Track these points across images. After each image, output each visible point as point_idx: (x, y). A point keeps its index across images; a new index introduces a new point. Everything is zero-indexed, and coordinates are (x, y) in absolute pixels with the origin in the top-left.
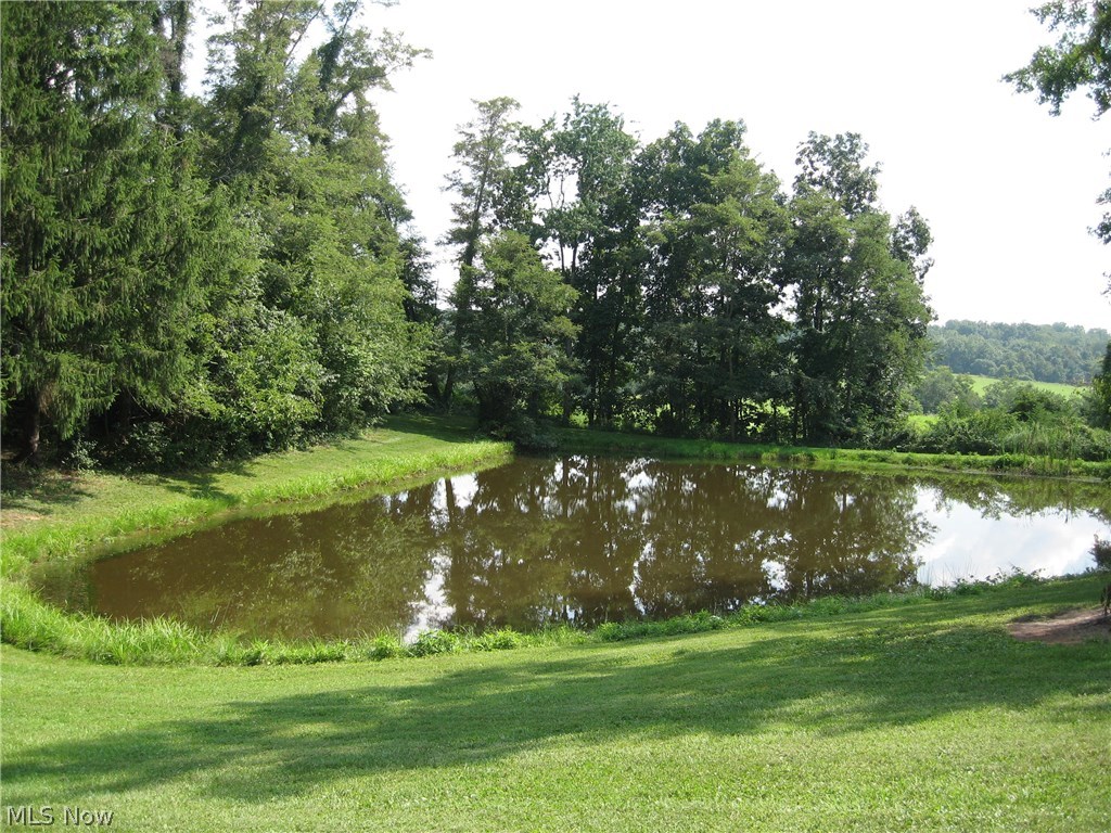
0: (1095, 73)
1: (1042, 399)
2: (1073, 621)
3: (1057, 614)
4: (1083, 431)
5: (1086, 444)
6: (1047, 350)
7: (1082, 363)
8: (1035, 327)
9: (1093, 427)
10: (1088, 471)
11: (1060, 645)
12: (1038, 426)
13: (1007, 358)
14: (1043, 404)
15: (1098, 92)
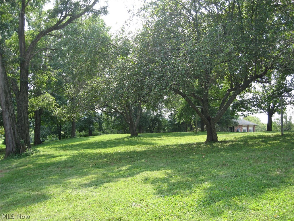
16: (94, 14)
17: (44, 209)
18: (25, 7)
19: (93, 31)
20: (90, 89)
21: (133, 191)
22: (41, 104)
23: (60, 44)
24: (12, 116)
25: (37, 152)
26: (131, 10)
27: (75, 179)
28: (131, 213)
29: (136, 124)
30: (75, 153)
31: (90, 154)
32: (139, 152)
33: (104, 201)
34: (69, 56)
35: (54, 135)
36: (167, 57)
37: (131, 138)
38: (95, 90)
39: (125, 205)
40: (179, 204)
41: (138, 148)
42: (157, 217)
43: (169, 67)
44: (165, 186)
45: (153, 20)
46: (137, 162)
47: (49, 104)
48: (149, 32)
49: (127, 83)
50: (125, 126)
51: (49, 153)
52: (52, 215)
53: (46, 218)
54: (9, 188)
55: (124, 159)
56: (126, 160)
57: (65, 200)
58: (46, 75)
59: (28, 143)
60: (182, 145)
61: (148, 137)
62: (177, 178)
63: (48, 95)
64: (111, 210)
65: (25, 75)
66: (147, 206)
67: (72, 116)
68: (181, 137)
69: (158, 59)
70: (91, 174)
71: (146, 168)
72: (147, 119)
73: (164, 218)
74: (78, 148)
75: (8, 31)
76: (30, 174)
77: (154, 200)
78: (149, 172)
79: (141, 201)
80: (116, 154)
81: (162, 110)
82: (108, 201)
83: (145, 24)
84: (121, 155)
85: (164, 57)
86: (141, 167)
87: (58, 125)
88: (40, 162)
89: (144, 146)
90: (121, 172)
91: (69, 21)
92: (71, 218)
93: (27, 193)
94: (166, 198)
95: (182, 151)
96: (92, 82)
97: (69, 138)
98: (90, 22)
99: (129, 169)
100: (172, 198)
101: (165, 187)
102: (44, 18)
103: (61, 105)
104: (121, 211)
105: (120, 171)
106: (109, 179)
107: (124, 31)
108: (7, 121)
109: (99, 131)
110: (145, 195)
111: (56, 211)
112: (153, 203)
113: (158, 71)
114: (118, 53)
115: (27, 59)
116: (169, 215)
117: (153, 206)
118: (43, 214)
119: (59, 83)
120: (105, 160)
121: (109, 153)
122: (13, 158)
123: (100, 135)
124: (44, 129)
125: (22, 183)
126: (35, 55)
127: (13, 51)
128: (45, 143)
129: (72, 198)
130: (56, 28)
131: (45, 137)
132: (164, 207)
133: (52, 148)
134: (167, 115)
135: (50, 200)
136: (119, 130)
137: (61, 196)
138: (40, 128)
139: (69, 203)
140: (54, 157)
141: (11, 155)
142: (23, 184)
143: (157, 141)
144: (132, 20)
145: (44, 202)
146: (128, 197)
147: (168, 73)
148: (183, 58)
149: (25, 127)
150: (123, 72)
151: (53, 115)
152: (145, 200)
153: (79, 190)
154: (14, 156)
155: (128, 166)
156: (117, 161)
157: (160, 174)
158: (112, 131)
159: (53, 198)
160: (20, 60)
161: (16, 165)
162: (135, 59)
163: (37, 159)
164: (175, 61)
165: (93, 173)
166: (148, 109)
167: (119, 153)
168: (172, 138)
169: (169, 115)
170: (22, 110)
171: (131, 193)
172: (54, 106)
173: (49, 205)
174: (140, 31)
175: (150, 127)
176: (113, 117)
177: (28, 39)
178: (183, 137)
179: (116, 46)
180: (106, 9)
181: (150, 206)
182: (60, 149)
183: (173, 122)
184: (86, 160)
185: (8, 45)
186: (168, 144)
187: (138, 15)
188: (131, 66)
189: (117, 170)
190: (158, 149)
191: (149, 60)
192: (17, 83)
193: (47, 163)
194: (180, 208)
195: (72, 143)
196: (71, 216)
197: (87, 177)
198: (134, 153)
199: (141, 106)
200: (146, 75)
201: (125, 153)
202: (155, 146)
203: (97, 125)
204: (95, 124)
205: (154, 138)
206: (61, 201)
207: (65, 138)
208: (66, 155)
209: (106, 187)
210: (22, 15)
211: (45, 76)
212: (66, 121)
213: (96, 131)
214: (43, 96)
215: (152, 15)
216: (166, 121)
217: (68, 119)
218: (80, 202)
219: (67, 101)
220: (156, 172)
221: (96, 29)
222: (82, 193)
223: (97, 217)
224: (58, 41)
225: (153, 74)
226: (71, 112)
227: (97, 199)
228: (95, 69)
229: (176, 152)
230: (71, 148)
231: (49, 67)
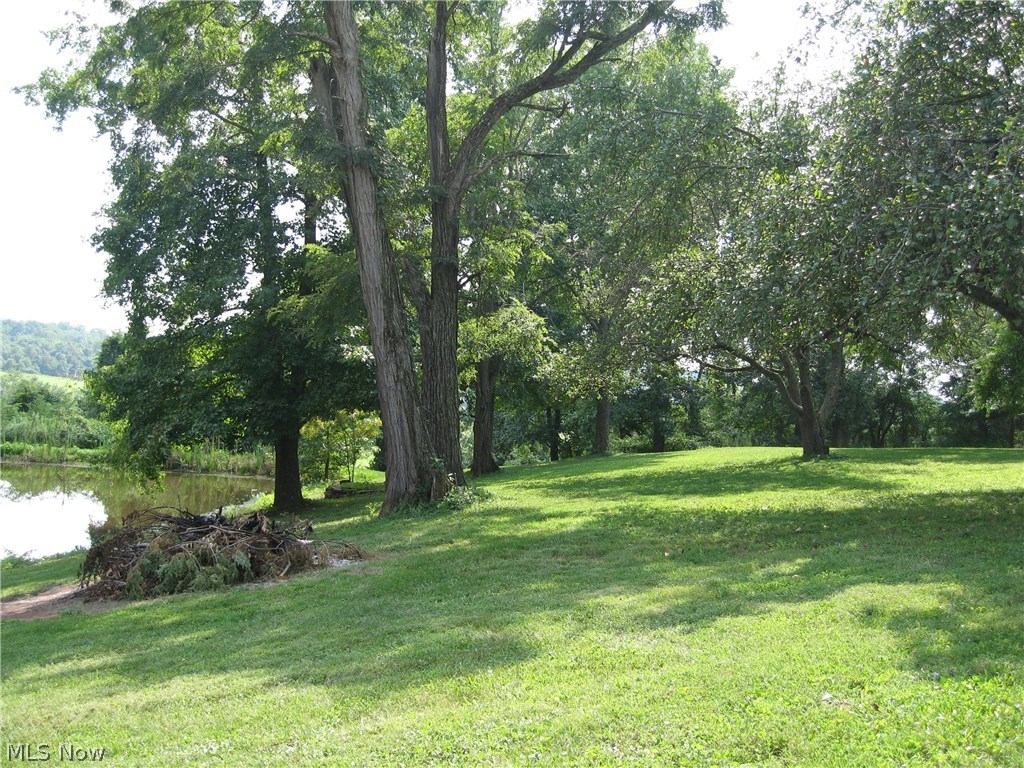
0: (96, 99)
1: (42, 392)
2: (54, 596)
3: (40, 591)
4: (79, 421)
5: (82, 433)
6: (52, 347)
7: (84, 359)
8: (42, 324)
9: (89, 417)
10: (83, 458)
11: (38, 620)
12: (37, 416)
13: (14, 352)
14: (43, 396)
15: (97, 117)
16: (679, 27)
17: (516, 689)
18: (446, 20)
19: (670, 88)
20: (665, 289)
21: (821, 649)
22: (497, 338)
23: (560, 138)
24: (405, 378)
25: (483, 500)
26: (812, 5)
27: (616, 597)
28: (819, 730)
29: (822, 412)
30: (612, 509)
31: (664, 514)
32: (836, 513)
33: (719, 679)
34: (589, 176)
35: (537, 443)
36: (947, 172)
37: (805, 464)
38: (683, 292)
39: (796, 699)
40: (998, 709)
41: (834, 500)
42: (914, 750)
43: (958, 206)
44: (941, 641)
45: (891, 36)
46: (832, 548)
47: (525, 340)
48: (877, 82)
49: (797, 268)
50: (782, 421)
51: (524, 505)
52: (545, 711)
53: (523, 719)
54: (400, 612)
55: (783, 536)
56: (792, 538)
57: (586, 664)
58: (516, 242)
59: (456, 468)
60: (998, 494)
61: (869, 462)
62: (985, 616)
63: (520, 308)
64: (747, 710)
65: (447, 245)
66: (876, 708)
67: (600, 380)
68: (994, 466)
69: (914, 181)
70: (669, 583)
71: (866, 571)
72: (863, 395)
73: (941, 757)
74: (619, 492)
75: (394, 99)
76: (465, 571)
77: (902, 688)
78: (878, 587)
79: (851, 687)
80: (755, 516)
81: (919, 365)
82: (731, 681)
83: (865, 53)
84: (770, 520)
85: (936, 172)
86: (848, 569)
87: (549, 410)
88: (495, 533)
89: (854, 491)
90: (776, 583)
91: (593, 58)
92: (607, 726)
93: (459, 634)
94: (946, 685)
95: (998, 518)
96: (671, 265)
97: (587, 457)
98: (664, 58)
99: (804, 572)
100: (970, 686)
101: (940, 646)
102: (505, 52)
103: (563, 341)
104: (784, 719)
105: (771, 577)
106: (734, 603)
107: (782, 81)
108: (392, 393)
109: (689, 434)
110: (867, 668)
111: (557, 699)
112: (897, 697)
113: (913, 222)
114: (763, 161)
115: (453, 189)
116: (961, 748)
117: (898, 710)
118: (515, 706)
119: (557, 270)
120: (716, 535)
121: (731, 514)
122: (409, 515)
123: (694, 447)
124: (502, 422)
125: (440, 598)
126: (479, 177)
127: (410, 164)
128: (509, 469)
129: (608, 661)
130: (548, 81)
131: (505, 449)
132: (941, 717)
133: (531, 487)
134: (936, 383)
135: (536, 663)
136: (757, 433)
137: (569, 649)
138: (492, 420)
139: (599, 677)
140: (542, 518)
141: (402, 505)
142: (443, 604)
143: (901, 477)
144: (814, 40)
145: (514, 668)
146: (803, 671)
147: (953, 228)
148: (1010, 173)
149: (447, 415)
150: (784, 229)
151: (535, 376)
152: (866, 687)
153: (631, 634)
154: (412, 510)
155: (799, 561)
156: (757, 542)
157: (920, 597)
158: (735, 436)
159: (545, 655)
160: (433, 193)
161: (418, 539)
162: (828, 180)
163: (486, 522)
164: (979, 186)
165: (677, 580)
166: (866, 360)
167: (765, 513)
168: (958, 466)
169: (946, 385)
170: (439, 360)
171: (814, 656)
172: (540, 345)
173: (533, 678)
174: (840, 78)
175: (872, 425)
176: (740, 388)
177: (457, 123)
178: (1001, 466)
179: (758, 136)
180: (719, 9)
181: (889, 708)
182: (557, 491)
183: (960, 409)
184: (648, 534)
185: (395, 145)
186: (943, 489)
187: (837, 22)
188: (814, 205)
189: (760, 573)
190: (907, 504)
191: (878, 182)
192: (422, 271)
193: (519, 539)
194: (1003, 724)
195: (600, 475)
196: (606, 720)
197: (656, 592)
198: (818, 515)
199: (845, 350)
200: (867, 239)
201: (784, 516)
202: (895, 493)
203: (682, 414)
204: (677, 409)
205: (890, 466)
206: (572, 668)
207: (571, 456)
208: (579, 514)
209: (723, 631)
210: (437, 46)
211: (513, 245)
212: (577, 397)
213: (680, 436)
214: (504, 314)
215: (889, 19)
216: (934, 403)
217: (587, 390)
218: (635, 674)
219: (581, 330)
220: (903, 589)
221: (680, 79)
222: (641, 644)
223: (697, 733)
224: (553, 126)
225: (894, 235)
226: (596, 369)
227: (693, 669)
228: (684, 217)
229: (978, 519)
230: (596, 488)
231: (526, 216)
